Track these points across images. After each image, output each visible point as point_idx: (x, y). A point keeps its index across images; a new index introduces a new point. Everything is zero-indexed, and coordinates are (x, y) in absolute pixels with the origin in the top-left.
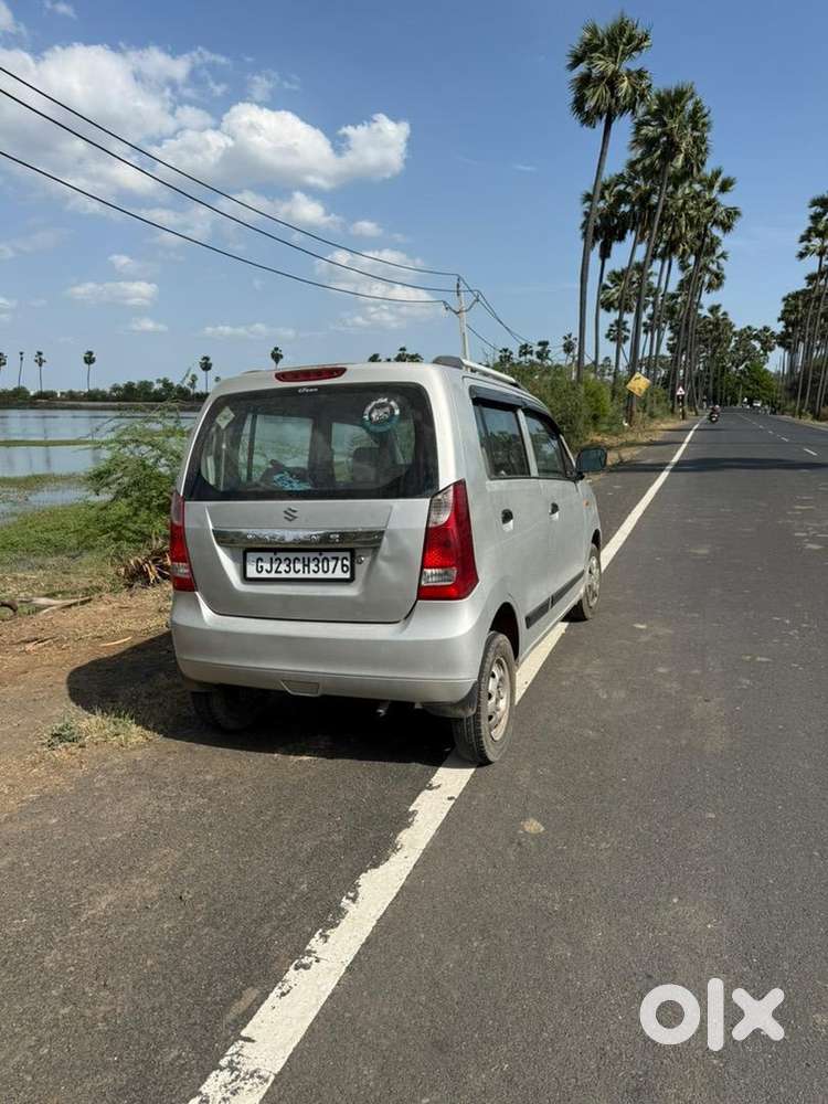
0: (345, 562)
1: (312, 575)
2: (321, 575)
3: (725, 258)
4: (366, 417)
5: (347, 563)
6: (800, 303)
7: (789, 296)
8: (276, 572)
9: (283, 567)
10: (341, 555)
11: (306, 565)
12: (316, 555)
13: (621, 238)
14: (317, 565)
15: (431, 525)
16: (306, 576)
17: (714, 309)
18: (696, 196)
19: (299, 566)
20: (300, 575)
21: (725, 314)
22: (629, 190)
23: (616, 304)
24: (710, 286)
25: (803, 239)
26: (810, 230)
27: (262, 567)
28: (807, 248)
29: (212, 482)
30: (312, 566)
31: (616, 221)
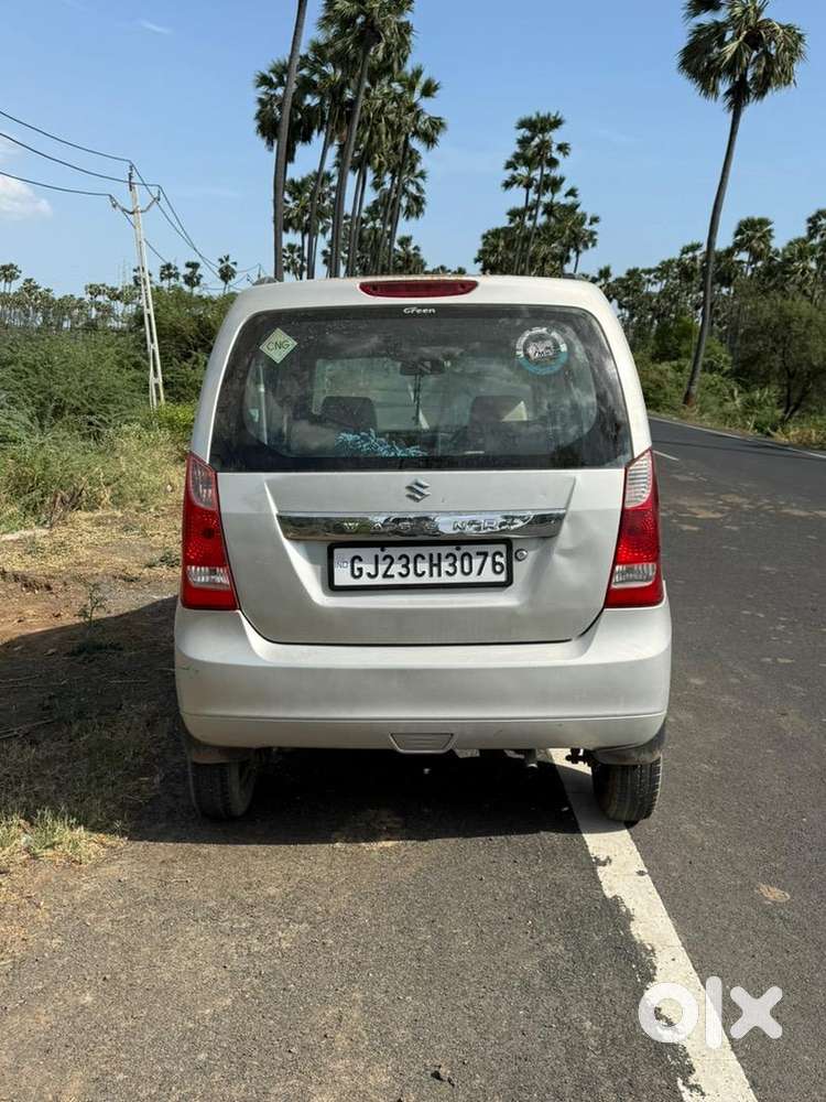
0: (498, 559)
1: (445, 579)
2: (459, 578)
3: (423, 178)
4: (521, 353)
5: (502, 560)
6: (502, 243)
7: (489, 233)
8: (385, 576)
9: (397, 568)
10: (491, 549)
11: (435, 564)
12: (451, 549)
13: (307, 138)
14: (453, 565)
15: (628, 506)
16: (435, 580)
17: (405, 241)
18: (398, 98)
19: (423, 566)
20: (426, 580)
21: (416, 248)
22: (316, 78)
23: (295, 222)
24: (409, 212)
25: (510, 165)
26: (517, 156)
27: (360, 570)
28: (513, 178)
29: (266, 443)
30: (445, 566)
31: (300, 117)
